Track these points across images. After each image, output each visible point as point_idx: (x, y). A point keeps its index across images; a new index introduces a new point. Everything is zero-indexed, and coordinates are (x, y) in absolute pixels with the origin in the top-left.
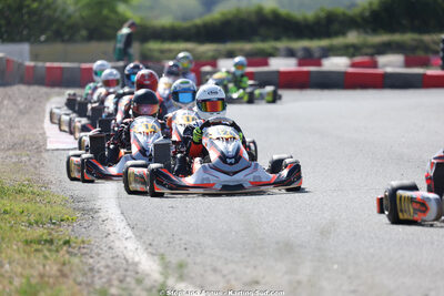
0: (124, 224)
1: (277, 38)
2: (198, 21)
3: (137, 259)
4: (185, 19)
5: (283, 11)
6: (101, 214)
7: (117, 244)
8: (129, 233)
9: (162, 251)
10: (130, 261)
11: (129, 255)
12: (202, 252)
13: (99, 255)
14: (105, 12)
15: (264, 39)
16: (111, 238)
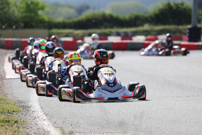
0: (43, 113)
1: (112, 27)
2: (75, 19)
3: (49, 130)
4: (69, 18)
5: (115, 15)
6: (32, 108)
7: (39, 122)
8: (45, 118)
9: (60, 126)
10: (46, 131)
11: (45, 128)
12: (79, 126)
13: (31, 127)
14: (33, 14)
15: (106, 27)
16: (37, 120)
